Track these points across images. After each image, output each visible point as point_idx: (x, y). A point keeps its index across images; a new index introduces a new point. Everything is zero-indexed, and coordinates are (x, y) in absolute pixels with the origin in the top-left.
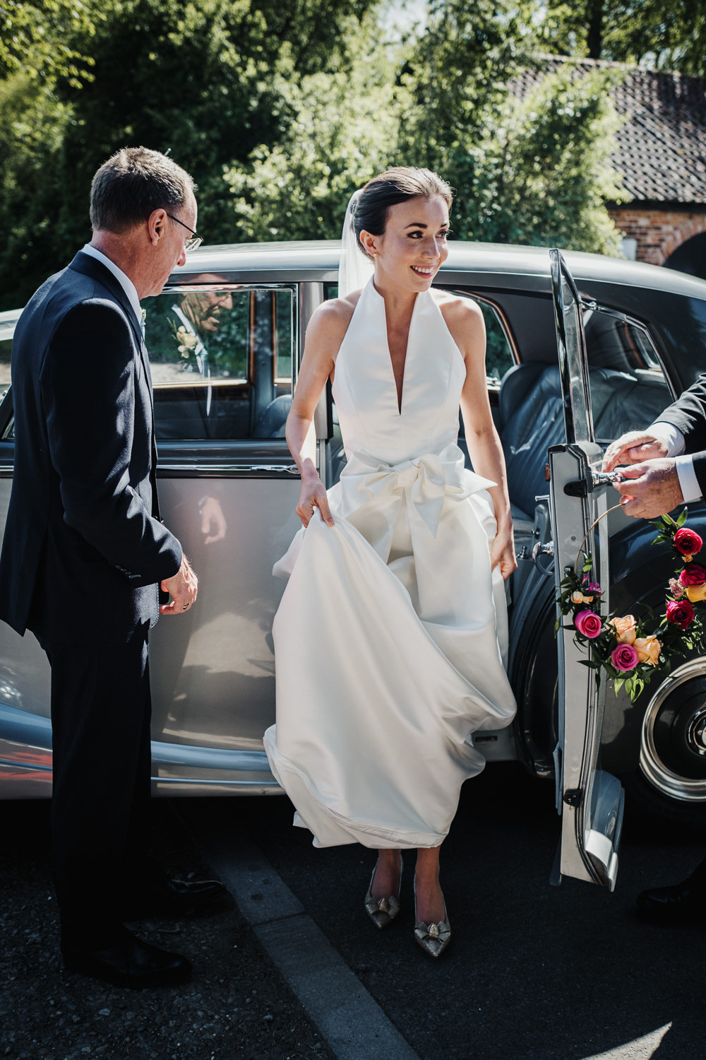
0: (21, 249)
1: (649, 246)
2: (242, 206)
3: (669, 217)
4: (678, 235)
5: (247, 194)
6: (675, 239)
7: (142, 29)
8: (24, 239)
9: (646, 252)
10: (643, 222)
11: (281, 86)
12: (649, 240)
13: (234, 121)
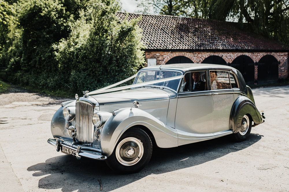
0: (13, 64)
1: (160, 60)
2: (56, 53)
3: (165, 53)
4: (169, 57)
5: (57, 50)
6: (168, 58)
7: (36, 11)
8: (13, 62)
9: (160, 62)
10: (158, 54)
11: (70, 24)
12: (160, 59)
13: (57, 32)
